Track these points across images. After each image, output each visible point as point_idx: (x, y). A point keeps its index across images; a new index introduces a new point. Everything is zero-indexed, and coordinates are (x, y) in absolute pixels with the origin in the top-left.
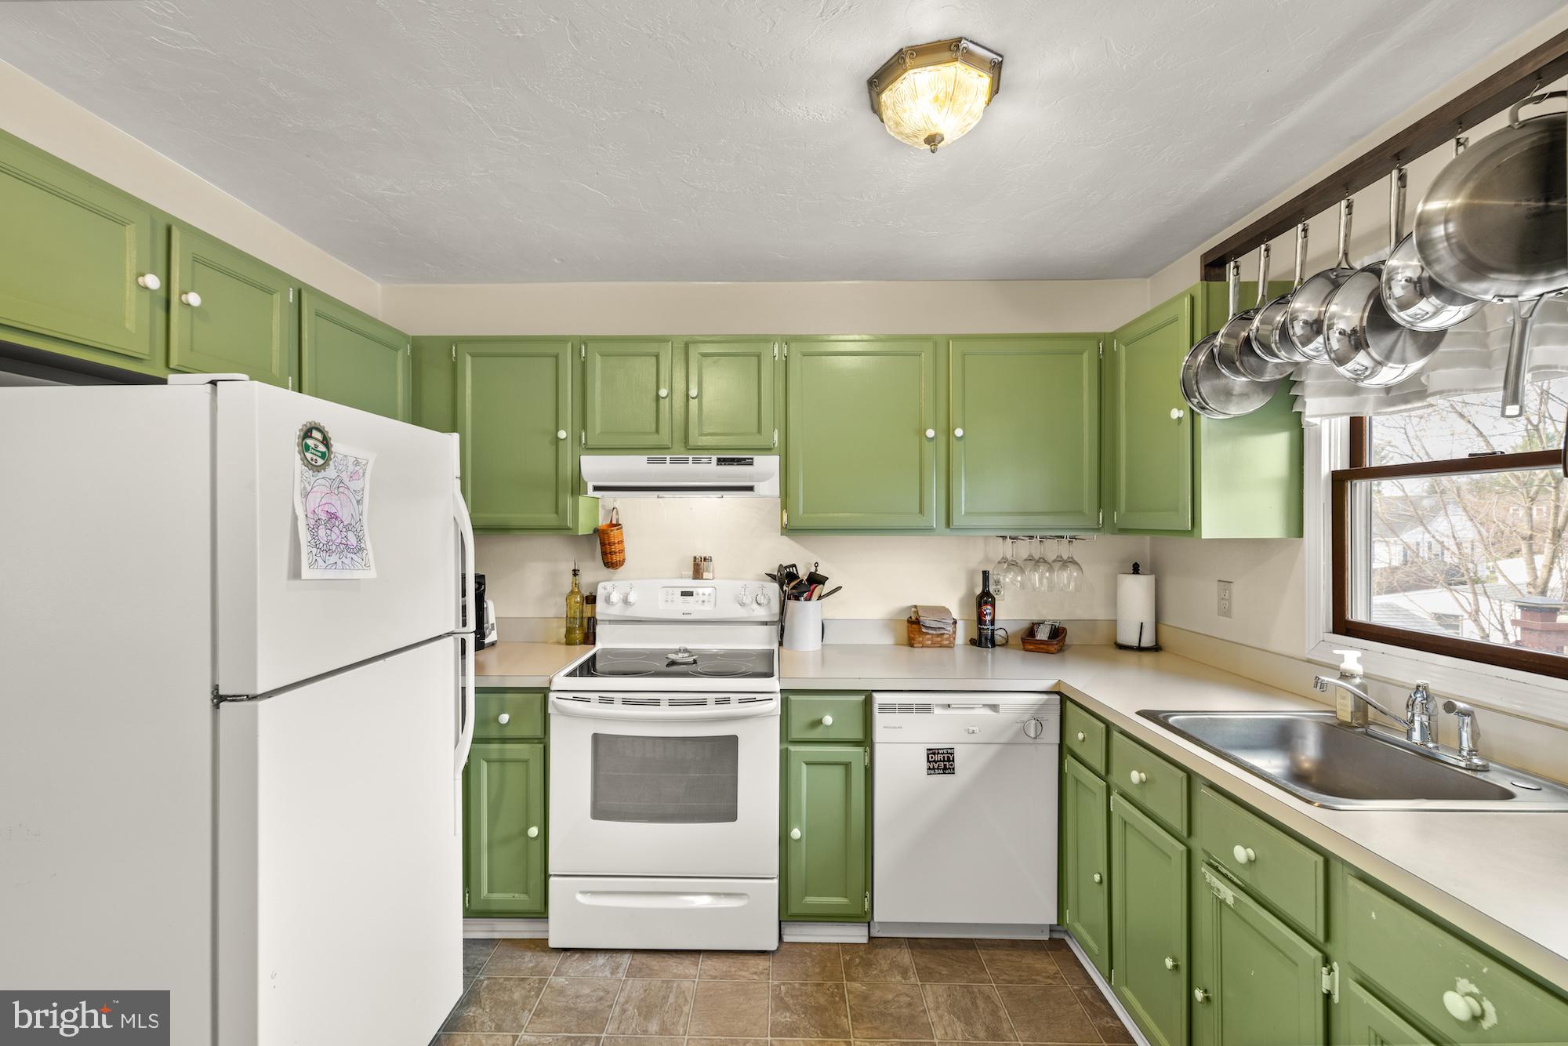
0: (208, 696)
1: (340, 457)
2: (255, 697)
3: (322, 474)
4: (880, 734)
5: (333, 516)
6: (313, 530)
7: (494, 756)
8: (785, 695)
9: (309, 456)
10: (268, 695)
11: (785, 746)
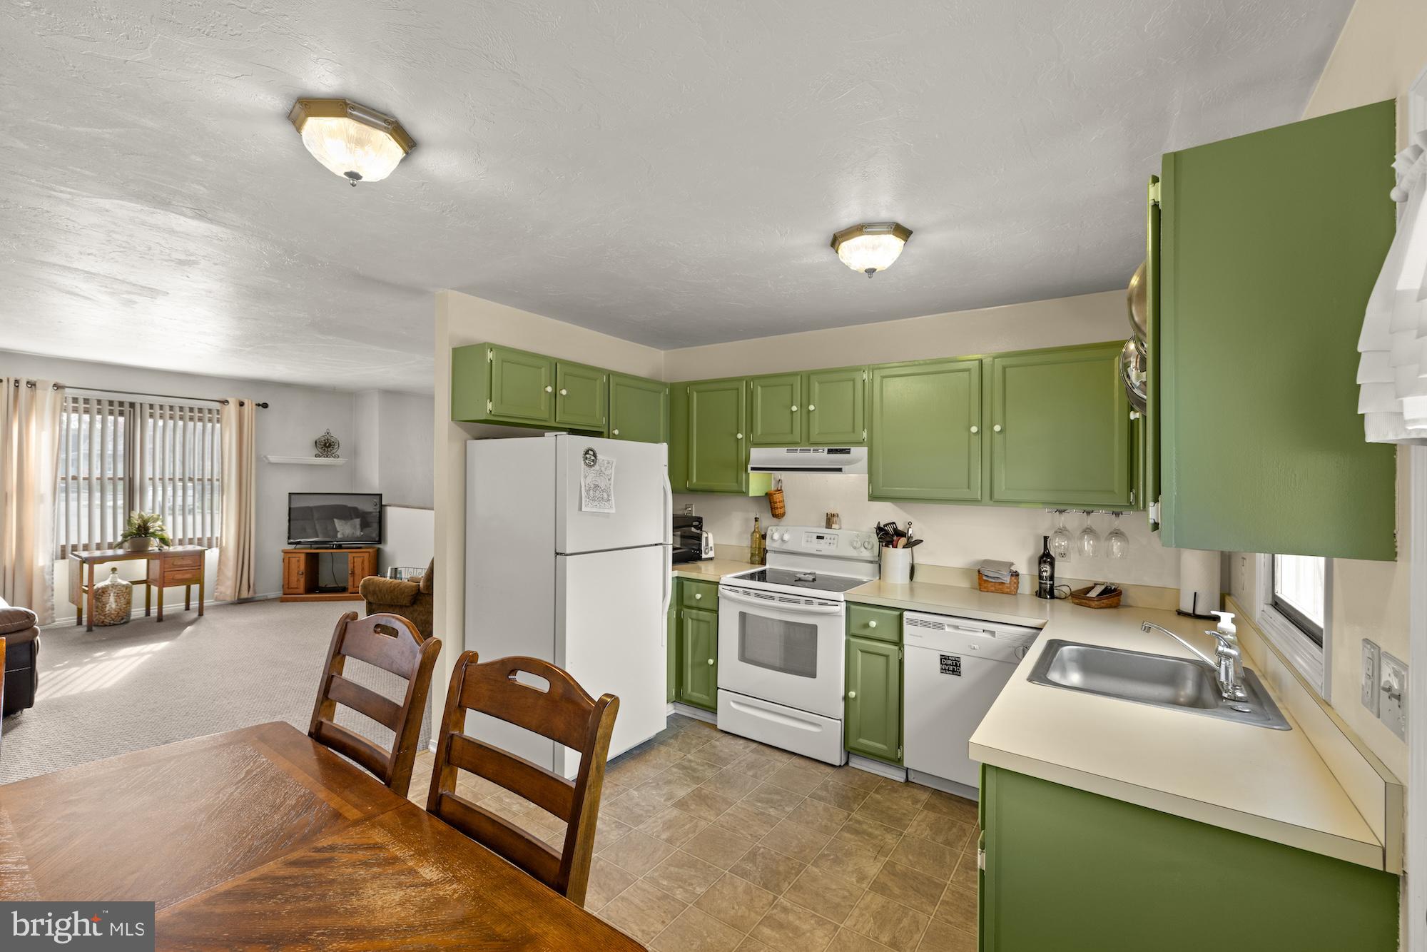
0: (554, 552)
1: (601, 461)
2: (567, 555)
3: (593, 468)
4: (907, 639)
5: (596, 486)
6: (588, 491)
7: (694, 617)
8: (849, 605)
9: (587, 462)
10: (571, 554)
11: (848, 638)
